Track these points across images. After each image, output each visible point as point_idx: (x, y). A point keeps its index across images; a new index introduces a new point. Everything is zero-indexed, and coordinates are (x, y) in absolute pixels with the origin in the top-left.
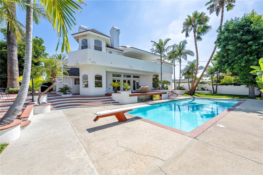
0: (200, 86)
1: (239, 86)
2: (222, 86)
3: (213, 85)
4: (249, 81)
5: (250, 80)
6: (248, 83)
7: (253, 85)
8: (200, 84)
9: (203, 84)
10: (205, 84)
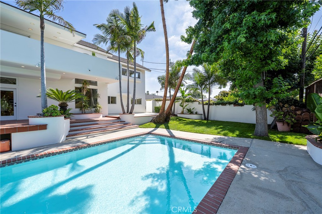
0: (186, 106)
1: (241, 106)
2: (217, 106)
3: (203, 105)
4: (257, 93)
5: (260, 91)
6: (255, 98)
7: (264, 104)
8: (187, 103)
9: (190, 103)
10: (194, 102)
